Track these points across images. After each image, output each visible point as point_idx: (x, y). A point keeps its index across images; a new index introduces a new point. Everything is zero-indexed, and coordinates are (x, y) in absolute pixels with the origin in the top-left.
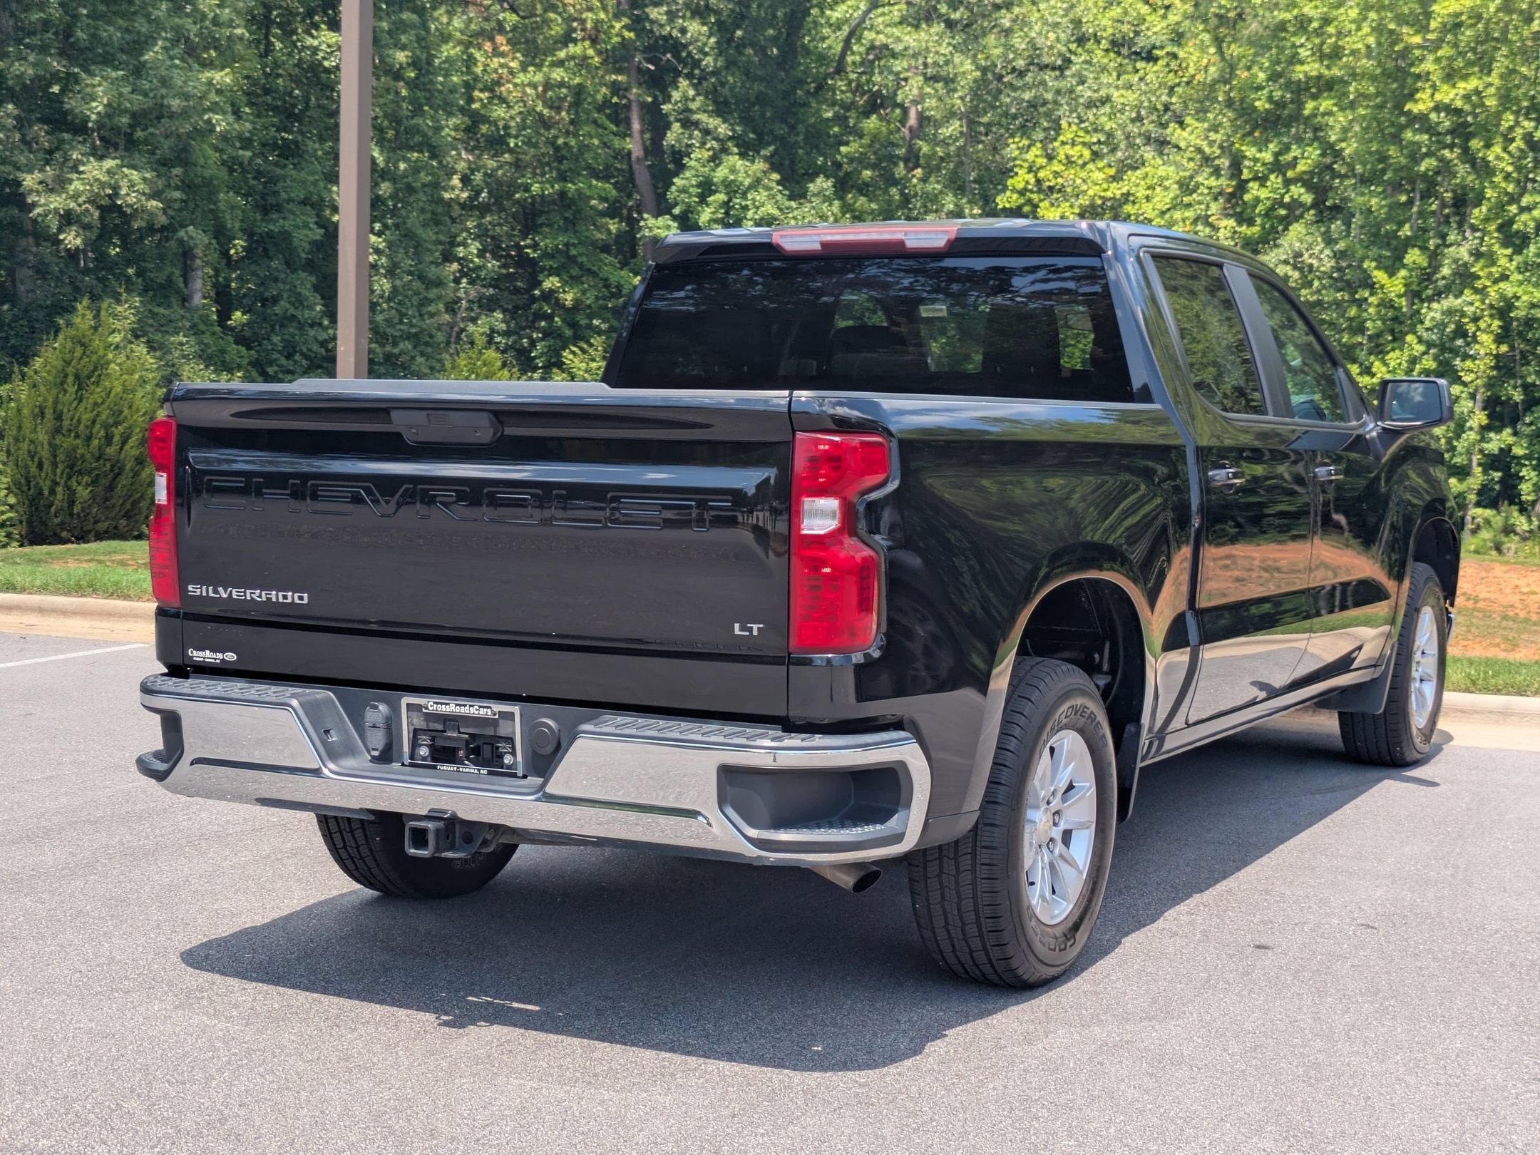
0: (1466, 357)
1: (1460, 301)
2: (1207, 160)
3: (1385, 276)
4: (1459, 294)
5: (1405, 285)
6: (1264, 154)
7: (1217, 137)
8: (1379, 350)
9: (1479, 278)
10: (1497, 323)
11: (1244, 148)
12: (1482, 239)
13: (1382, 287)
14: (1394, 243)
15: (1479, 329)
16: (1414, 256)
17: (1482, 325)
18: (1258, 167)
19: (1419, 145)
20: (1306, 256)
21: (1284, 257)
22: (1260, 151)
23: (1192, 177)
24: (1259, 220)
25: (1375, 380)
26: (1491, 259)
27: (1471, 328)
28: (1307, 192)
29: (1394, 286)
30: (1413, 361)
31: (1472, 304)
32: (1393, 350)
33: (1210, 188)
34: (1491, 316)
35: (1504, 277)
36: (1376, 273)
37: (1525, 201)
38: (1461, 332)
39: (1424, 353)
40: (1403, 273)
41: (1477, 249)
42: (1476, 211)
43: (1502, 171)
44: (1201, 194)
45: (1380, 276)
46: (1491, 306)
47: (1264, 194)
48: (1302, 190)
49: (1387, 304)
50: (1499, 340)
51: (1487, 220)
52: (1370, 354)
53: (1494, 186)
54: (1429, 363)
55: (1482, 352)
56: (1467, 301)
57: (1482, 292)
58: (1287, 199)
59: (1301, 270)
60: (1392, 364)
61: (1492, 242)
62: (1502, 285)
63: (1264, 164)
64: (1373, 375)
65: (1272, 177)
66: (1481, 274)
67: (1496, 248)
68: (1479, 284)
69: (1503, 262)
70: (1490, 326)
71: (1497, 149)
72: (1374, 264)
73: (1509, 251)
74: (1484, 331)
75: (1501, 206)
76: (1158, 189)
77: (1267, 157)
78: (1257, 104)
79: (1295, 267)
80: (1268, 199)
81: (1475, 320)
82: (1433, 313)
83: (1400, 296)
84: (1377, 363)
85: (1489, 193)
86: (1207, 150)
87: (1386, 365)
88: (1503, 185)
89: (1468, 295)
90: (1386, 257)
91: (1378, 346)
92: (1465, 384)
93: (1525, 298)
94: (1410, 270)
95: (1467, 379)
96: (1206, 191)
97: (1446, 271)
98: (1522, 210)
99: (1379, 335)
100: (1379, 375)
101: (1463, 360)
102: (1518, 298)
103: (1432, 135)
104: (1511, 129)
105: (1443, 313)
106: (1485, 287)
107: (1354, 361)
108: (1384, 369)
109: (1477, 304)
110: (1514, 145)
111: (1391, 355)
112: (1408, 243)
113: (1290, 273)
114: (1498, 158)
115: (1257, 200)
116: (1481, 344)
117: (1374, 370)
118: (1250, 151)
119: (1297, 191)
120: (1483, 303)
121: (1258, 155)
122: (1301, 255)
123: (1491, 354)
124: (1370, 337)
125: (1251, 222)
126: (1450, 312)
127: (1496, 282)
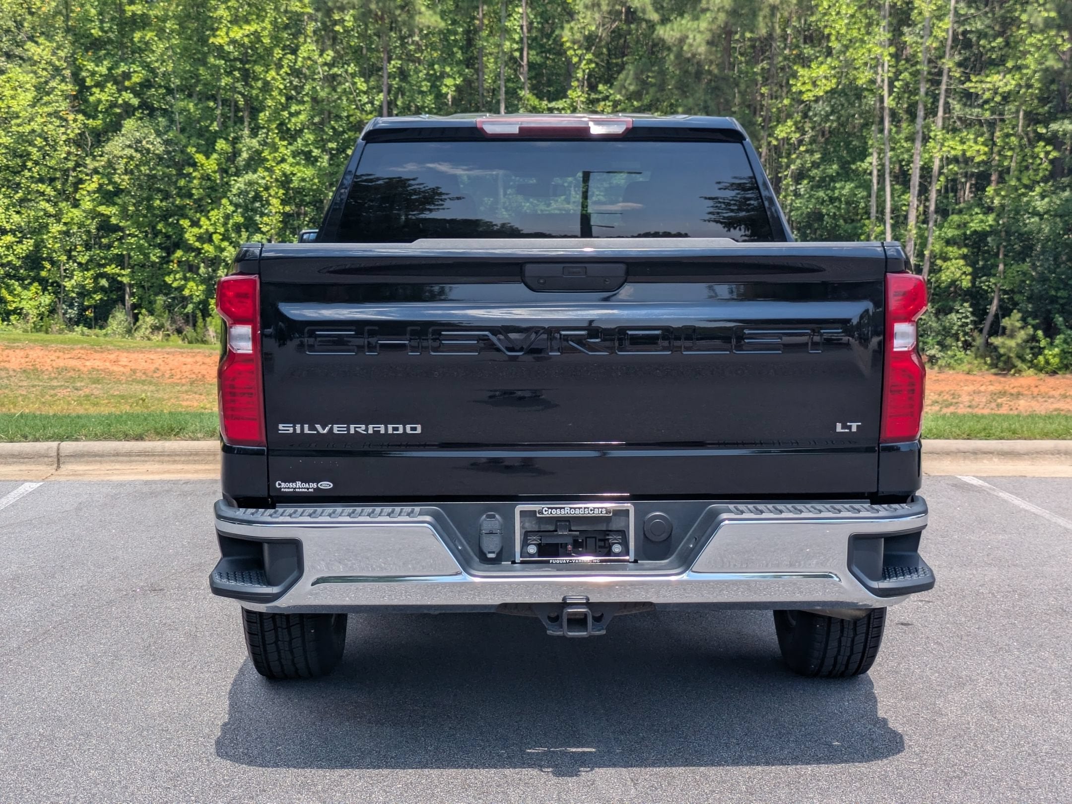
0: (262, 215)
1: (256, 176)
2: (57, 70)
3: (204, 158)
4: (255, 172)
5: (218, 165)
6: (101, 68)
7: (62, 54)
8: (201, 208)
9: (268, 160)
10: (281, 191)
11: (85, 63)
12: (267, 134)
13: (202, 165)
14: (207, 135)
15: (270, 195)
16: (221, 145)
17: (272, 192)
18: (97, 77)
19: (218, 67)
20: (144, 143)
21: (128, 143)
22: (97, 66)
23: (46, 83)
24: (100, 116)
25: (202, 231)
26: (275, 149)
27: (265, 195)
28: (135, 97)
29: (210, 164)
30: (227, 217)
31: (264, 178)
32: (212, 209)
33: (62, 91)
34: (278, 188)
35: (283, 160)
36: (197, 155)
37: (294, 108)
38: (257, 197)
39: (234, 212)
40: (215, 156)
41: (264, 141)
42: (262, 115)
43: (278, 87)
44: (57, 95)
45: (200, 158)
46: (277, 180)
47: (104, 97)
48: (131, 96)
49: (208, 178)
50: (284, 202)
51: (269, 121)
52: (196, 212)
53: (273, 98)
54: (239, 219)
55: (274, 211)
56: (260, 176)
57: (270, 170)
58: (120, 101)
59: (140, 152)
60: (213, 219)
61: (274, 137)
62: (283, 165)
63: (101, 76)
64: (200, 227)
65: (109, 85)
66: (269, 157)
67: (277, 140)
68: (268, 165)
69: (282, 150)
70: (277, 193)
71: (273, 73)
72: (194, 149)
73: (285, 143)
74: (274, 197)
75: (276, 112)
76: (19, 90)
77: (103, 70)
78: (93, 31)
79: (136, 150)
80: (107, 101)
81: (267, 188)
82: (239, 184)
83: (215, 172)
84: (203, 219)
85: (269, 102)
86: (57, 63)
87: (210, 220)
88: (278, 97)
89: (261, 172)
90: (202, 145)
91: (200, 206)
92: (263, 233)
93: (299, 175)
94: (220, 154)
95: (264, 229)
96: (60, 93)
97: (245, 155)
98: (291, 115)
99: (200, 199)
100: (205, 227)
101: (261, 217)
102: (294, 175)
103: (226, 61)
104: (280, 59)
105: (245, 185)
106: (272, 166)
107: (184, 216)
108: (208, 223)
109: (268, 178)
110: (283, 70)
111: (212, 213)
112: (216, 136)
113: (134, 154)
114: (273, 79)
115: (99, 101)
116: (273, 205)
117: (201, 223)
118: (91, 66)
119: (127, 96)
120: (271, 178)
121: (96, 69)
122: (141, 142)
123: (279, 212)
124: (195, 201)
125: (95, 118)
126: (250, 183)
127: (278, 163)
